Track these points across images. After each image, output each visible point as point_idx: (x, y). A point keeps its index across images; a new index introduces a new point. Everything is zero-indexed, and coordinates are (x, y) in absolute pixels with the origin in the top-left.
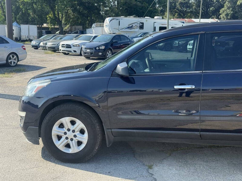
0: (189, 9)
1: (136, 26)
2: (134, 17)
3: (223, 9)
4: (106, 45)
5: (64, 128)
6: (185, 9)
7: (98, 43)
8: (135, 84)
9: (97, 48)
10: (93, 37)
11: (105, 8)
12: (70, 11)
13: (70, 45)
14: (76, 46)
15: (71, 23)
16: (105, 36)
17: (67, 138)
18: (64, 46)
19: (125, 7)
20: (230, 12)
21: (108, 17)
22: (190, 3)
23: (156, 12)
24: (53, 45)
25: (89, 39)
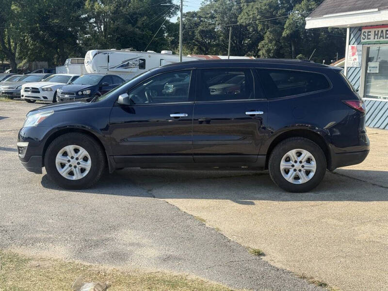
0: (214, 41)
1: (134, 63)
2: (131, 50)
3: (263, 42)
4: (92, 89)
5: (68, 157)
6: (207, 41)
7: (80, 85)
8: (135, 113)
9: (80, 93)
10: (71, 78)
11: (85, 36)
12: (28, 39)
13: (38, 89)
14: (47, 90)
15: (29, 57)
16: (91, 76)
17: (70, 166)
18: (29, 90)
19: (117, 35)
20: (271, 46)
21: (90, 50)
22: (215, 32)
23: (164, 44)
24: (9, 88)
25: (65, 80)
